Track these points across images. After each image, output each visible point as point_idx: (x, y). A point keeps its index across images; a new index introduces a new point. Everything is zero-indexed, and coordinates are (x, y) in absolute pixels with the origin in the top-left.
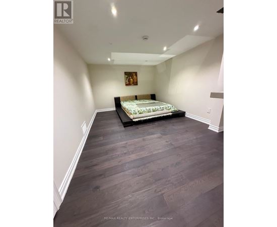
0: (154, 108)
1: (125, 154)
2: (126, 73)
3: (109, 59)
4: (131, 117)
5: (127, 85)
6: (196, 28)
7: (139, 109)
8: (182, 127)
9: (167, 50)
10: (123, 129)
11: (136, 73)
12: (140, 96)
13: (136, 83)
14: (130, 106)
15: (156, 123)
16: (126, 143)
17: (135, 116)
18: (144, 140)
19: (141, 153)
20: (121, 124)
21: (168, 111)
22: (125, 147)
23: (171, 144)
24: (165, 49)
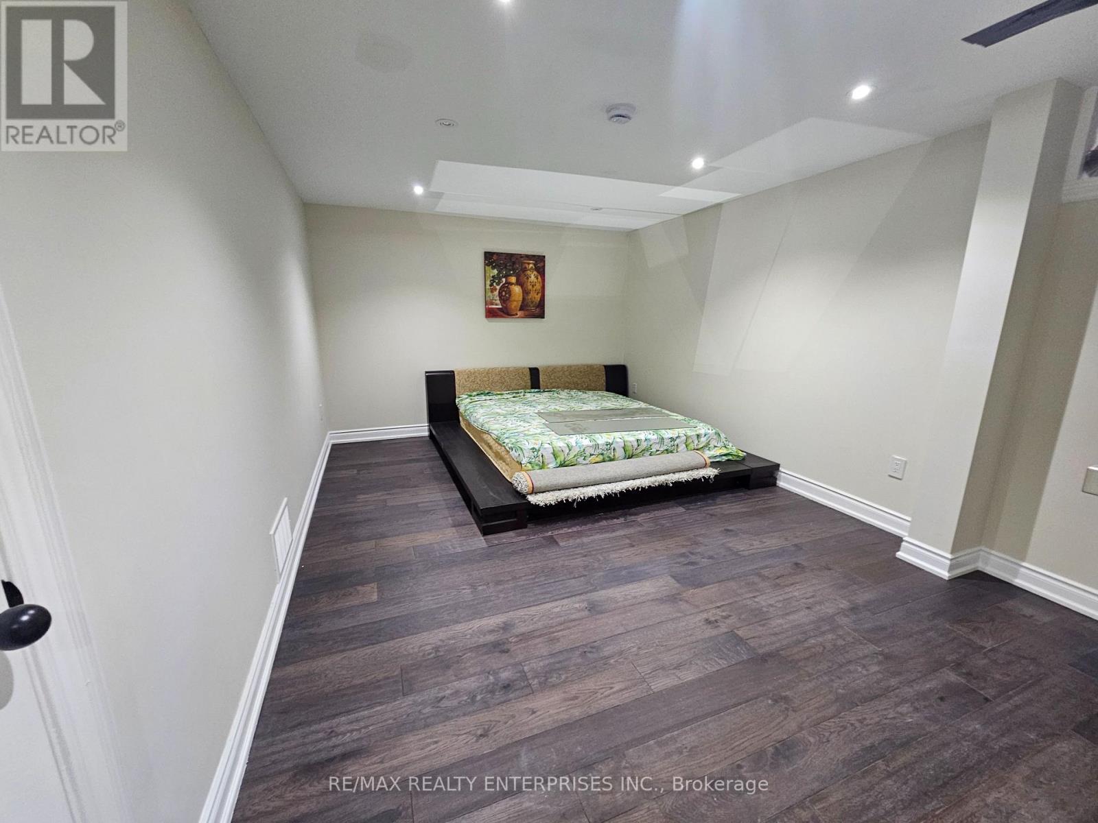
0: (630, 437)
1: (507, 687)
2: (491, 258)
3: (418, 190)
4: (522, 481)
5: (491, 314)
6: (861, 92)
7: (560, 444)
8: (773, 542)
9: (707, 170)
10: (480, 542)
11: (539, 262)
12: (553, 370)
13: (535, 310)
14: (511, 424)
15: (644, 518)
16: (506, 627)
17: (542, 478)
18: (594, 609)
19: (590, 684)
20: (466, 515)
21: (697, 458)
22: (499, 647)
23: (735, 639)
24: (698, 163)
